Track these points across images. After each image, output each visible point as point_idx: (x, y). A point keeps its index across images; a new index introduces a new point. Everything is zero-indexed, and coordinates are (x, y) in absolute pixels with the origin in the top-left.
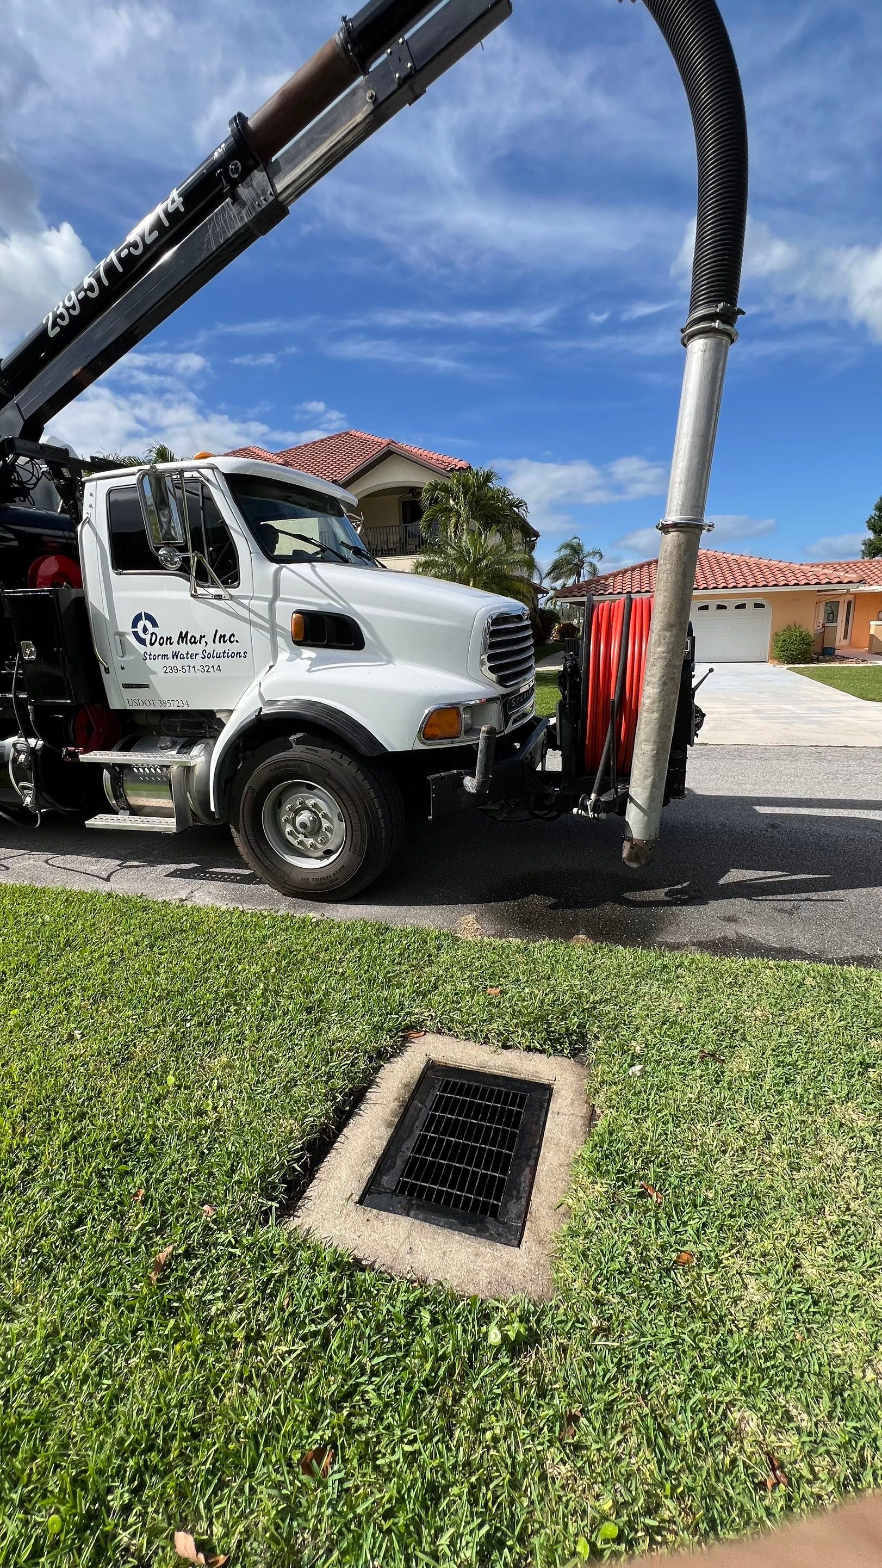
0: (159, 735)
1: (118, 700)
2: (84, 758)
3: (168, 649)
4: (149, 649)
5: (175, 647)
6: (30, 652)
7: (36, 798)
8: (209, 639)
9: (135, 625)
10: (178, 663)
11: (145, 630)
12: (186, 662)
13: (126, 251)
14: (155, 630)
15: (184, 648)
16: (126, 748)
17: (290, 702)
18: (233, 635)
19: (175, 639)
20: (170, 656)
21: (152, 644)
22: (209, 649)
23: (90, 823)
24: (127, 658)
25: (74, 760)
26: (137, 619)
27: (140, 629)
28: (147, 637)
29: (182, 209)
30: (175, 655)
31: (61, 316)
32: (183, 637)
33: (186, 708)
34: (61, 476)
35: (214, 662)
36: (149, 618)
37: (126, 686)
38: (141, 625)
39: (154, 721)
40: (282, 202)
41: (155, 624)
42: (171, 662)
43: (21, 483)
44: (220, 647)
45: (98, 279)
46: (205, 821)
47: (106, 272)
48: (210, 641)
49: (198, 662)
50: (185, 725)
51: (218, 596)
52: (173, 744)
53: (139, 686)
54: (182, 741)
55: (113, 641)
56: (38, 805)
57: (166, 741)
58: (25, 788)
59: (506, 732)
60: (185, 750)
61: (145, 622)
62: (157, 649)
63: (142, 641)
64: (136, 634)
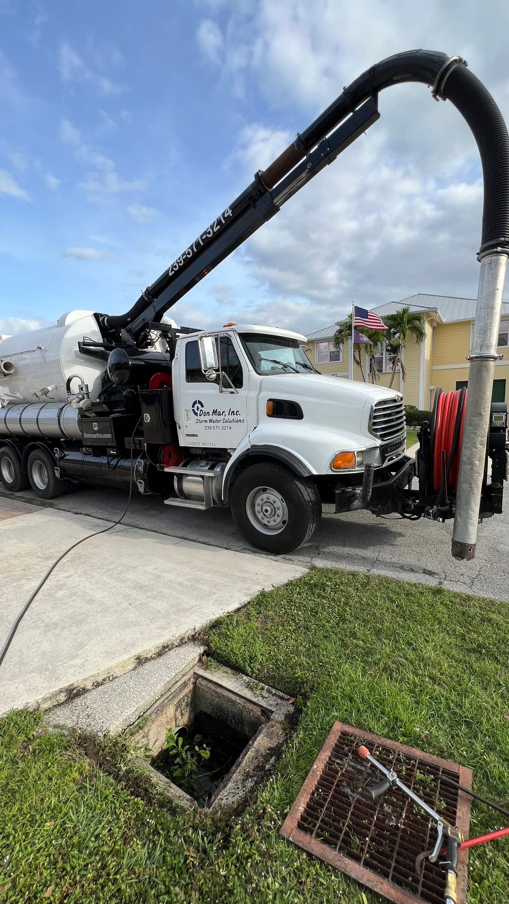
0: (201, 459)
1: (184, 442)
2: (166, 470)
3: (207, 418)
4: (199, 417)
5: (211, 417)
7: (144, 489)
8: (227, 413)
9: (193, 406)
10: (212, 425)
11: (198, 408)
12: (215, 424)
13: (205, 236)
14: (202, 409)
15: (215, 417)
16: (185, 466)
17: (261, 445)
18: (238, 411)
19: (211, 413)
20: (208, 421)
21: (200, 415)
22: (226, 418)
23: (166, 502)
24: (189, 422)
25: (162, 470)
26: (195, 403)
27: (195, 408)
28: (199, 412)
29: (231, 215)
30: (211, 421)
32: (215, 412)
33: (214, 447)
34: (167, 336)
35: (228, 424)
36: (200, 403)
37: (188, 435)
38: (196, 406)
39: (199, 452)
40: (277, 206)
41: (202, 406)
42: (209, 424)
43: (151, 340)
44: (231, 417)
46: (219, 505)
48: (227, 414)
49: (221, 424)
50: (213, 456)
51: (232, 393)
52: (207, 464)
53: (193, 435)
54: (211, 463)
55: (184, 413)
56: (145, 491)
57: (203, 463)
58: (140, 483)
59: (384, 466)
60: (212, 468)
61: (198, 405)
62: (202, 418)
63: (196, 414)
64: (193, 410)
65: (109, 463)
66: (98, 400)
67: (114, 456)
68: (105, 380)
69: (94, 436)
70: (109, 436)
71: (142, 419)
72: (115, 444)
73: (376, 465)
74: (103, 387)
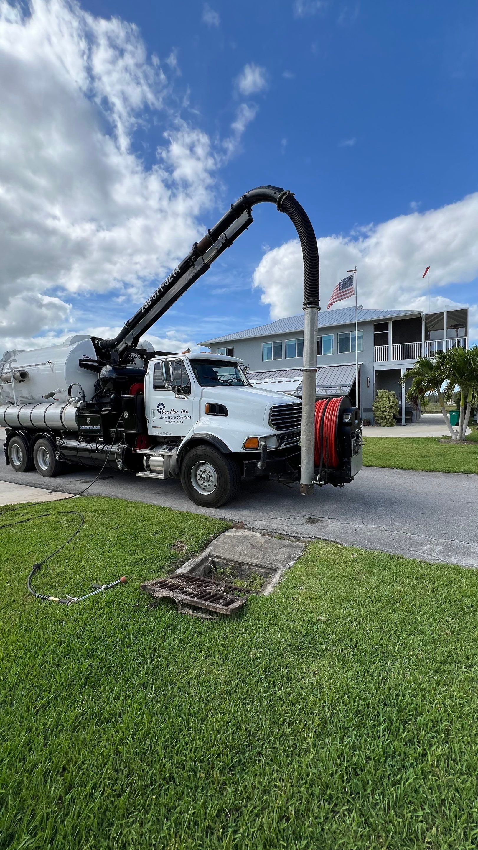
0: (163, 445)
1: (152, 432)
2: (138, 451)
3: (167, 415)
4: (161, 415)
5: (169, 415)
6: (126, 415)
7: (122, 466)
8: (180, 412)
9: (158, 407)
10: (170, 420)
11: (161, 408)
14: (164, 409)
15: (172, 415)
16: (152, 449)
17: (202, 434)
19: (170, 412)
21: (162, 413)
23: (138, 474)
24: (155, 418)
25: (135, 452)
26: (159, 405)
27: (159, 408)
28: (161, 411)
29: (180, 271)
30: (169, 417)
31: (146, 306)
32: (172, 411)
33: (171, 435)
34: (144, 358)
35: (181, 420)
36: (162, 404)
37: (154, 427)
39: (163, 440)
41: (164, 407)
42: (168, 419)
44: (183, 415)
45: (156, 294)
46: (173, 475)
47: (158, 292)
49: (176, 419)
50: (172, 441)
51: (184, 398)
52: (167, 448)
53: (157, 427)
54: (170, 447)
55: (151, 412)
56: (123, 468)
57: (165, 447)
58: (119, 461)
59: (281, 448)
60: (170, 450)
61: (161, 406)
62: (164, 415)
63: (160, 412)
64: (158, 410)
65: (97, 448)
66: (91, 402)
67: (101, 443)
68: (97, 387)
69: (87, 428)
70: (98, 427)
71: (123, 416)
72: (102, 434)
73: (274, 446)
74: (95, 392)
